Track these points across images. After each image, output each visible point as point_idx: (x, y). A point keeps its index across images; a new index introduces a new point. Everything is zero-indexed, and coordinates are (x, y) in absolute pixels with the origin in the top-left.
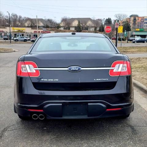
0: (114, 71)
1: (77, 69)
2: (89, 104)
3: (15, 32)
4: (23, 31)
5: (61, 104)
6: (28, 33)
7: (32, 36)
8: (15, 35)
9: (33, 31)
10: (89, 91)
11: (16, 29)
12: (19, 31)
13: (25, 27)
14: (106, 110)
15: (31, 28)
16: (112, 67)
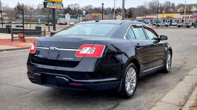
0: (80, 52)
1: (53, 49)
2: (56, 77)
3: (164, 18)
4: (172, 17)
5: (40, 74)
6: (177, 19)
7: (180, 21)
8: (164, 21)
9: (181, 16)
10: (60, 67)
11: (165, 16)
12: (168, 17)
13: (177, 13)
14: (69, 84)
15: (180, 14)
16: (79, 49)
